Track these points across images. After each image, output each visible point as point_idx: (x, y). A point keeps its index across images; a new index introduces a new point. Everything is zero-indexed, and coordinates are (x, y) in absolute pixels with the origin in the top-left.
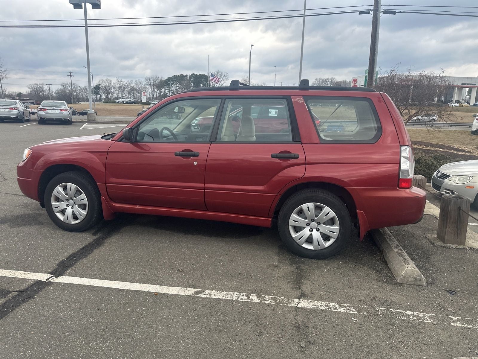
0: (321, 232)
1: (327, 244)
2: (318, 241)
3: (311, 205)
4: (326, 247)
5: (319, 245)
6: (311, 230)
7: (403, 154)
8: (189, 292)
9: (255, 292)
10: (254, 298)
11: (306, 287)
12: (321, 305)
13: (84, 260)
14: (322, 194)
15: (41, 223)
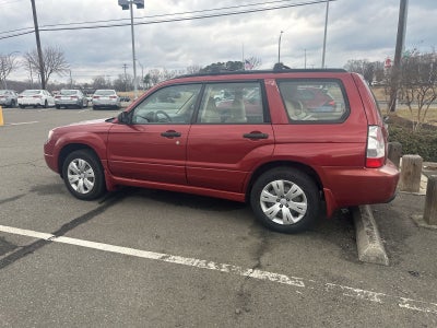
0: (290, 208)
2: (287, 216)
3: (280, 182)
4: (295, 222)
5: (288, 220)
6: (281, 206)
7: (370, 134)
8: (156, 256)
9: (215, 260)
10: (212, 266)
12: (271, 276)
13: (83, 225)
15: (62, 193)
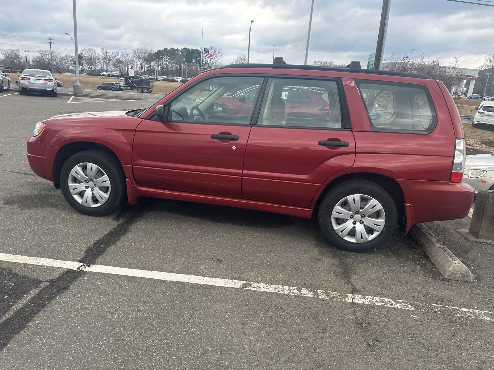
0: (364, 225)
1: (371, 237)
2: (361, 234)
3: (357, 197)
4: (369, 240)
5: (362, 238)
6: (354, 223)
8: (237, 284)
9: (305, 286)
10: (306, 292)
11: (356, 281)
12: (376, 300)
13: (113, 248)
14: (370, 186)
15: (53, 205)
